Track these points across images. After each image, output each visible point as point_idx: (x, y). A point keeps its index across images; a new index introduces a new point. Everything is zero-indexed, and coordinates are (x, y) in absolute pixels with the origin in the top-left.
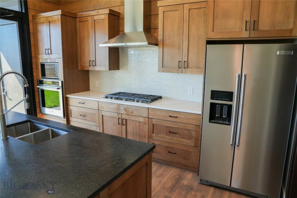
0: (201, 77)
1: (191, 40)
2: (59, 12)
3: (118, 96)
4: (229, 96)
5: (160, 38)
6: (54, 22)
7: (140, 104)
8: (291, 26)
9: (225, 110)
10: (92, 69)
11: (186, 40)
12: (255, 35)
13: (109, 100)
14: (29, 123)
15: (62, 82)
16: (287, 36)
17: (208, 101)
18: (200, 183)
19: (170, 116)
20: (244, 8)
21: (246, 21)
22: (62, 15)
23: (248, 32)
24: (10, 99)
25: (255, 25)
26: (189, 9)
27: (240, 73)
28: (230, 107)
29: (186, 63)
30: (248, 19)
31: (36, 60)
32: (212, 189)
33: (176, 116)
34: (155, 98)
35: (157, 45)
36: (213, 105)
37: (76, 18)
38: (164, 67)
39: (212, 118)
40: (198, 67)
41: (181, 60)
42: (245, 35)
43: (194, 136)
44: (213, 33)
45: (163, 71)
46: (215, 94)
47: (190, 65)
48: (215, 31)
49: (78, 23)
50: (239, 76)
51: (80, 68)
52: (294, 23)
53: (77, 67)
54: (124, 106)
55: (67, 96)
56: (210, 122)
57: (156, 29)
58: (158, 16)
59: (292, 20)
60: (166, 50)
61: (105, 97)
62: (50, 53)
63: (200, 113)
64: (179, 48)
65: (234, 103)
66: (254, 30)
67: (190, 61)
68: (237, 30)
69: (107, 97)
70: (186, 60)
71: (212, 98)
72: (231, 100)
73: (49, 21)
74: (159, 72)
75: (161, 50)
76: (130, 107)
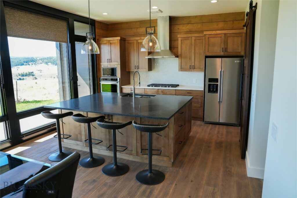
0: (202, 74)
1: (196, 55)
2: (119, 38)
3: (153, 85)
4: (216, 80)
5: (179, 53)
6: (115, 43)
7: (170, 88)
8: (240, 51)
9: (215, 86)
11: (193, 55)
12: (226, 54)
13: (151, 87)
14: (128, 96)
15: (120, 78)
16: (239, 54)
17: (207, 83)
18: (205, 123)
19: (188, 93)
20: (221, 42)
21: (222, 48)
22: (121, 40)
23: (223, 52)
25: (226, 50)
26: (195, 40)
27: (221, 70)
28: (217, 85)
29: (194, 66)
30: (223, 47)
32: (211, 125)
33: (190, 92)
34: (178, 85)
35: (177, 57)
36: (209, 85)
37: (125, 41)
38: (182, 69)
39: (209, 91)
40: (200, 68)
41: (191, 65)
42: (222, 54)
43: (200, 101)
44: (208, 53)
45: (181, 71)
46: (210, 80)
47: (196, 67)
48: (209, 51)
49: (127, 44)
50: (220, 72)
51: (127, 70)
52: (241, 49)
54: (161, 90)
55: (122, 87)
56: (208, 93)
57: (174, 48)
60: (183, 60)
61: (147, 86)
62: (110, 61)
63: (203, 89)
64: (190, 59)
65: (219, 83)
66: (226, 52)
67: (195, 65)
68: (219, 51)
69: (149, 86)
70: (194, 65)
71: (209, 82)
72: (217, 82)
73: (111, 43)
74: (179, 71)
75: (180, 60)
76: (165, 90)
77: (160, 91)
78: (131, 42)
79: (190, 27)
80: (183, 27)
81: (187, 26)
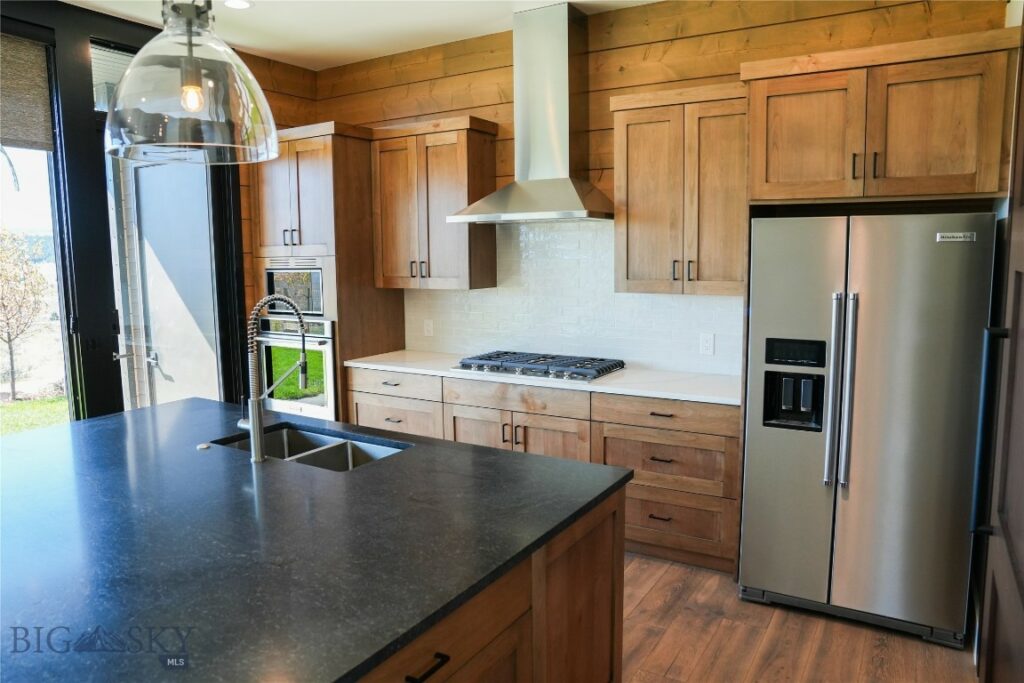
0: (738, 303)
1: (707, 200)
2: (328, 127)
3: (500, 361)
4: (815, 351)
5: (619, 196)
6: (313, 153)
7: (565, 383)
8: (970, 167)
9: (806, 389)
10: (417, 287)
11: (692, 202)
12: (878, 191)
13: (473, 374)
14: (285, 431)
15: (333, 323)
16: (961, 191)
17: (761, 367)
18: (743, 599)
19: (653, 414)
20: (847, 121)
21: (855, 155)
22: (338, 135)
23: (860, 182)
24: (168, 378)
25: (876, 164)
26: (700, 118)
27: (841, 290)
28: (819, 382)
29: (693, 267)
30: (859, 149)
31: (252, 262)
32: (777, 615)
33: (670, 413)
34: (608, 367)
35: (610, 216)
36: (771, 379)
37: (371, 141)
38: (630, 277)
39: (773, 413)
40: (728, 277)
41: (680, 259)
42: (853, 190)
43: (723, 466)
44: (766, 187)
45: (628, 290)
46: (777, 349)
47: (706, 271)
48: (772, 179)
49: (377, 157)
50: (839, 299)
51: (380, 284)
52: (979, 160)
53: (373, 279)
54: (519, 389)
55: (347, 363)
56: (765, 425)
57: (603, 169)
58: (612, 136)
59: (971, 151)
60: (636, 229)
61: (460, 365)
62: (296, 241)
63: (738, 401)
64: (673, 225)
65: (829, 372)
66: (875, 177)
67: (703, 259)
68: (831, 178)
69: (465, 366)
70: (695, 258)
71: (769, 360)
72: (821, 362)
73: (297, 153)
74: (617, 291)
75: (623, 229)
76: (536, 391)
77: (513, 394)
78: (393, 144)
79: (679, 56)
80: (645, 59)
81: (665, 52)
